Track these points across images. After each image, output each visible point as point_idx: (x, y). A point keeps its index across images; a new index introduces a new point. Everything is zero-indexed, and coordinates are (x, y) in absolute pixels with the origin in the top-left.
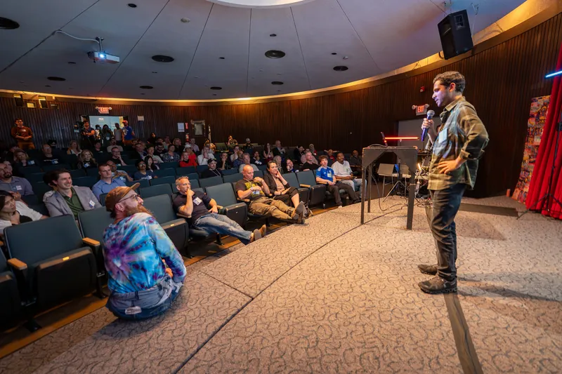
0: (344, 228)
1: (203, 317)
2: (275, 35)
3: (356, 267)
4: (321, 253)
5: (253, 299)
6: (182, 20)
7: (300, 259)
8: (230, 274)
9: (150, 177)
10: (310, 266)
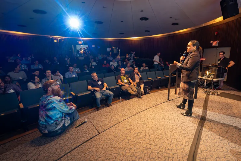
0: (159, 101)
1: (75, 139)
2: (143, 11)
3: (153, 124)
4: (141, 114)
5: (99, 134)
6: (103, 7)
7: (130, 116)
8: (97, 119)
9: (88, 71)
10: (133, 120)
